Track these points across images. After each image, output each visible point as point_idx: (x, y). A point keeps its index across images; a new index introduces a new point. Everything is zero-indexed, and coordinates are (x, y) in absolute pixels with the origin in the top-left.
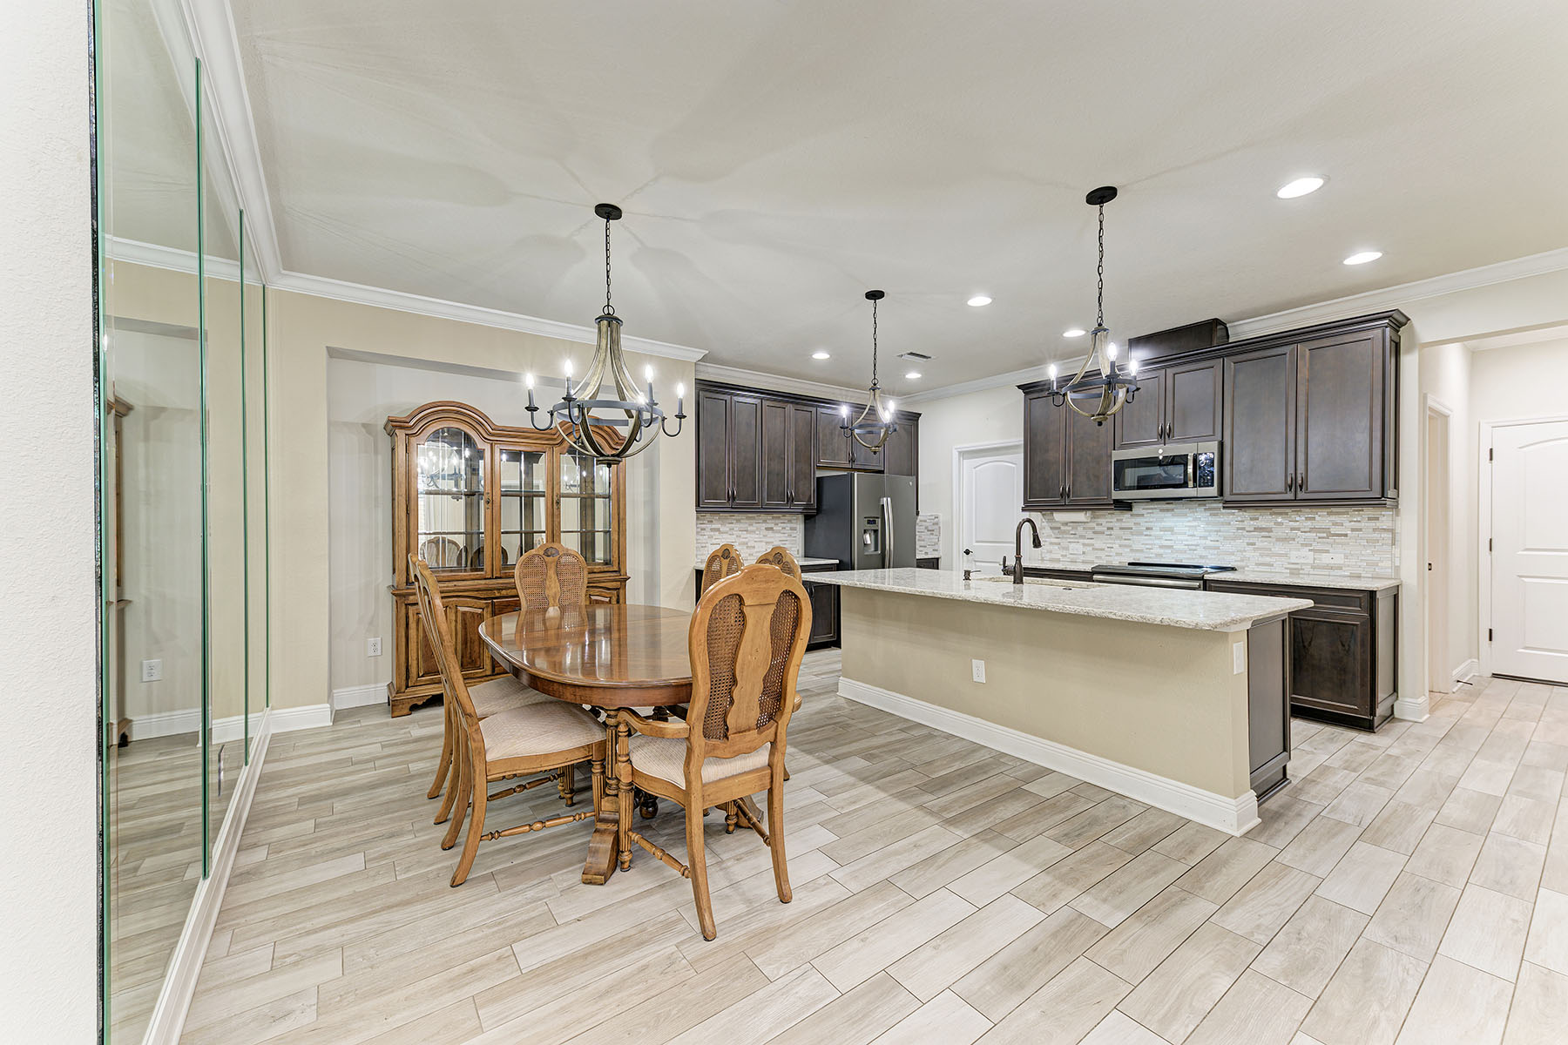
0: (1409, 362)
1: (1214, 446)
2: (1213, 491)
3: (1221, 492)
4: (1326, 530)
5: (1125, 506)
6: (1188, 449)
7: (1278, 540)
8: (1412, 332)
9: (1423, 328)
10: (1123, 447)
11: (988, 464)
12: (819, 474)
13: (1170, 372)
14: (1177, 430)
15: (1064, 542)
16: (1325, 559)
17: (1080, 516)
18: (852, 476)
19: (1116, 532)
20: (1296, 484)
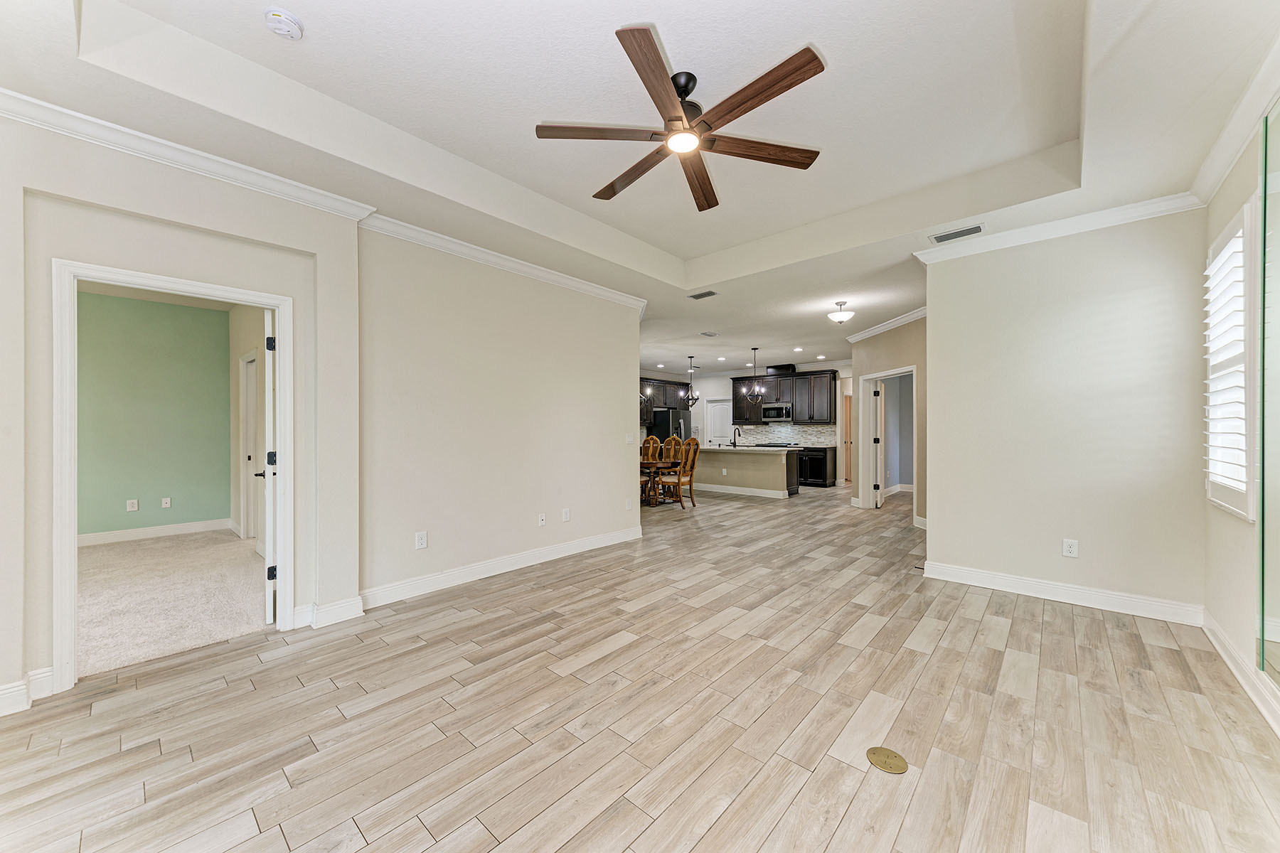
0: (838, 382)
1: (791, 405)
2: (790, 419)
3: (793, 420)
4: (820, 431)
5: (767, 423)
6: (784, 405)
7: (809, 434)
8: (838, 374)
9: (842, 374)
10: (765, 403)
11: (718, 406)
12: (655, 409)
13: (779, 379)
14: (781, 399)
15: (747, 437)
16: (820, 440)
17: (752, 427)
18: (668, 412)
19: (764, 432)
20: (811, 418)
